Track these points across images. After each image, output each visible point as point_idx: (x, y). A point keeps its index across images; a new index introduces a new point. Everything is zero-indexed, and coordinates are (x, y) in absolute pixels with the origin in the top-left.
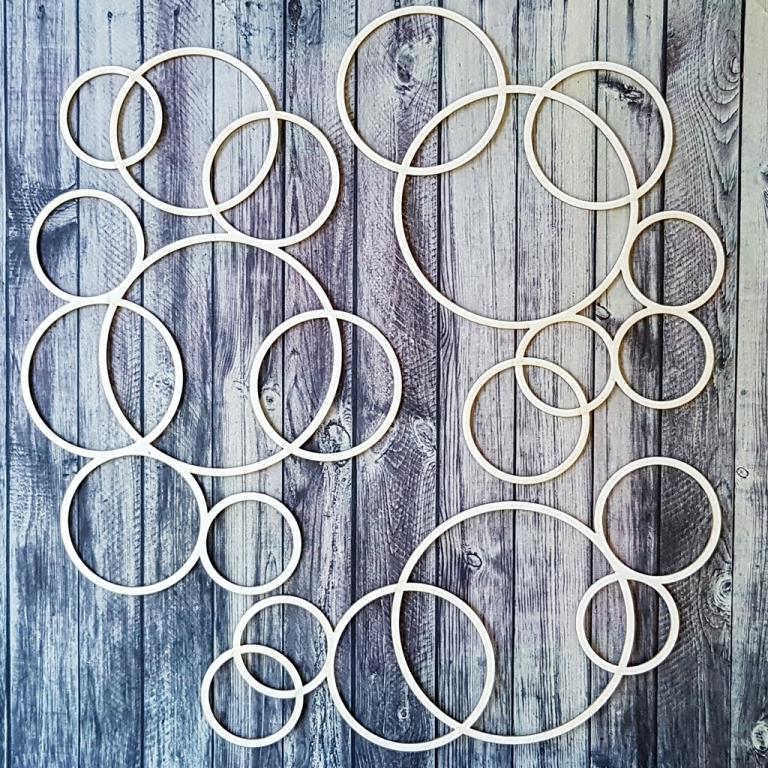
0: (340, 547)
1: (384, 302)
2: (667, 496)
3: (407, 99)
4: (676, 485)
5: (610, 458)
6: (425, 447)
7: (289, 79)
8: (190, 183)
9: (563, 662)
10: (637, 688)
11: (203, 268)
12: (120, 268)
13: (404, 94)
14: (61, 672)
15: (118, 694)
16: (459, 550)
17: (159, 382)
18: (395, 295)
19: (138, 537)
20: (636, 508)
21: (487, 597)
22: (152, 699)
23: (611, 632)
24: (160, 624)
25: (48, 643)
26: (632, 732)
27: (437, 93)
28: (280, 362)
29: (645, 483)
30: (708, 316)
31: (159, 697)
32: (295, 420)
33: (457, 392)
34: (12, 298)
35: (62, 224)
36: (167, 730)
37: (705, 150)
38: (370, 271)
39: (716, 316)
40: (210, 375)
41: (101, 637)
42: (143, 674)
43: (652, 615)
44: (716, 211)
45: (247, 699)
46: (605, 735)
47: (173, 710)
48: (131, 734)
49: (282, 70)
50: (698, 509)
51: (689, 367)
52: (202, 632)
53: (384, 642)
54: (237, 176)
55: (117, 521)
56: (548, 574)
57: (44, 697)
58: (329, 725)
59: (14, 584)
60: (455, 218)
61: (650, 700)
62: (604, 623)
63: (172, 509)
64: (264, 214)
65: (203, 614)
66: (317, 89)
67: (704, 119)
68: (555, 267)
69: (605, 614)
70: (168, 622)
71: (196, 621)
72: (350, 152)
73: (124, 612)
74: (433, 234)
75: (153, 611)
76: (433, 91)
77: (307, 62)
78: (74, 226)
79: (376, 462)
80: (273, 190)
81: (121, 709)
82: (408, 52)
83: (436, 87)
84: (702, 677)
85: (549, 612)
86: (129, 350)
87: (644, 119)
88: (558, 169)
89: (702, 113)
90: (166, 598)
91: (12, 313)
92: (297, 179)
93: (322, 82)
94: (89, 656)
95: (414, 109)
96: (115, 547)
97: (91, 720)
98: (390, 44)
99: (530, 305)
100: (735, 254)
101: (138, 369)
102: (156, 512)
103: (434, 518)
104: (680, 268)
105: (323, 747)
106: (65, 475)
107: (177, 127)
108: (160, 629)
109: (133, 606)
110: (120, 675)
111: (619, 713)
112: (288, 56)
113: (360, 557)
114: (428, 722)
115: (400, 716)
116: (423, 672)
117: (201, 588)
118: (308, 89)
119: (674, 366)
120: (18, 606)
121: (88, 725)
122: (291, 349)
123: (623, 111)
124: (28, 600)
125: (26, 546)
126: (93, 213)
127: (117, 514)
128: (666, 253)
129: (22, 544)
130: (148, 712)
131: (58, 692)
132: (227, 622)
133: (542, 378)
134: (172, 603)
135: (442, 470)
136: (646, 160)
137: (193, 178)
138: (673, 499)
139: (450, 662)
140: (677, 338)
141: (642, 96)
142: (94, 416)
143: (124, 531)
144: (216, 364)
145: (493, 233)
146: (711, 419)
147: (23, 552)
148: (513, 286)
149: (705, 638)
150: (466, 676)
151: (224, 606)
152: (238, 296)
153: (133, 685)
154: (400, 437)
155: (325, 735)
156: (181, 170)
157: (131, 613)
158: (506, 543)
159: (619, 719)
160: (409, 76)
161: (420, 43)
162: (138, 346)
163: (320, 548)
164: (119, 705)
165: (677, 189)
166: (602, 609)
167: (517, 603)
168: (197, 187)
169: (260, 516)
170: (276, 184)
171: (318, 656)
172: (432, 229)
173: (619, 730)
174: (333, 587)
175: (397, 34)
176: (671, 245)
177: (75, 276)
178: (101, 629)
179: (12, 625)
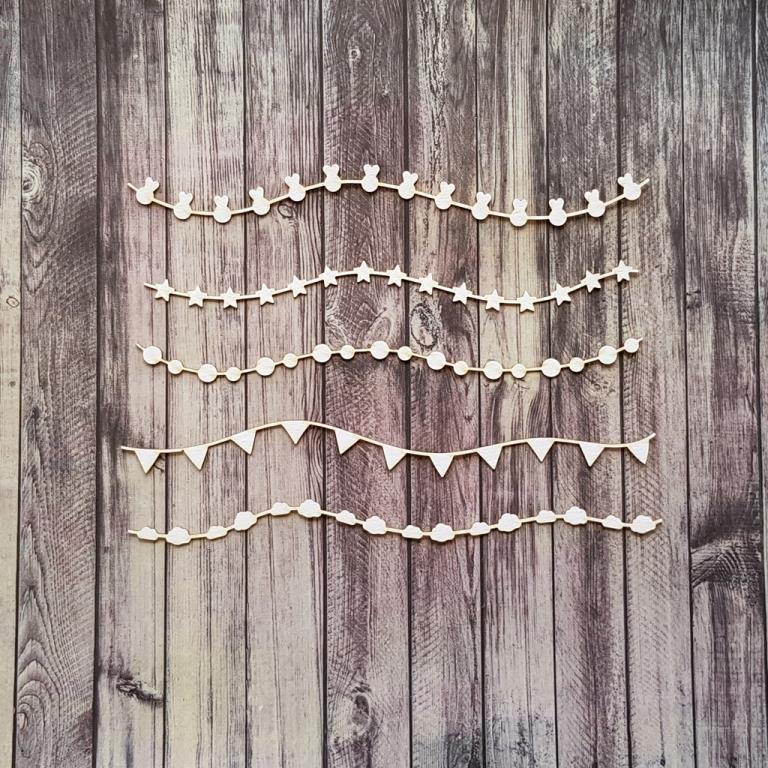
0: (420, 223)
1: (379, 470)
2: (90, 278)
3: (359, 678)
4: (81, 290)
5: (149, 316)
6: (336, 324)
7: (478, 698)
8: (577, 589)
9: (194, 109)
10: (117, 82)
11: (563, 502)
12: (647, 502)
13: (362, 683)
14: (701, 93)
15: (642, 71)
16: (301, 222)
17: (605, 387)
18: (368, 478)
19: (624, 231)
20: (122, 265)
21: (272, 173)
22: (609, 67)
23: (146, 138)
24: (601, 143)
25: (714, 122)
26: (122, 37)
27: (328, 686)
28: (483, 408)
29: (113, 290)
30: (50, 461)
31: (601, 69)
32: (467, 350)
33: (305, 379)
34: (756, 470)
35: (706, 546)
36: (593, 35)
37: (53, 632)
38: (394, 502)
39: (42, 462)
40: (553, 394)
41: (661, 129)
42: (619, 92)
43: (104, 157)
44: (42, 570)
45: (513, 68)
46: (149, 32)
47: (588, 56)
48: (630, 30)
49: (486, 707)
50: (58, 265)
51: (69, 410)
52: (558, 134)
53: (375, 128)
54: (530, 597)
55: (646, 246)
56: (211, 197)
57: (718, 66)
58: (430, 41)
59: (750, 181)
60: (309, 557)
61: (104, 69)
62: (152, 148)
63: (590, 258)
64: (502, 558)
65: (558, 154)
66: (450, 687)
67: (54, 665)
68: (207, 508)
69: (152, 157)
70: (592, 145)
71: (564, 147)
72: (416, 623)
73: (637, 155)
74: (331, 539)
75: (607, 155)
76: (332, 687)
77: (461, 716)
78: (694, 544)
79: (385, 309)
80: (493, 583)
81: (640, 56)
82: (358, 729)
83: (330, 692)
84: (51, 93)
85: (208, 160)
86: (635, 420)
87: (116, 663)
88: (204, 609)
89: (57, 670)
90: (595, 169)
91: (755, 456)
92: (468, 594)
93: (445, 694)
94: (672, 110)
95: (352, 668)
96: (647, 220)
97: (670, 44)
98: (377, 736)
99: (232, 469)
100: (22, 526)
101: (626, 400)
102: (606, 256)
103: (326, 253)
104: (79, 510)
105: (435, 19)
106: (698, 292)
107: (591, 646)
108: (600, 138)
109: (629, 161)
110: (642, 91)
111: (135, 56)
112: (480, 722)
113: (401, 214)
114: (329, 46)
115: (358, 52)
116: (335, 97)
117: (559, 180)
118: (459, 687)
119: (85, 410)
120: (745, 158)
121: (673, 39)
122: (473, 421)
123: (138, 671)
124: (735, 165)
125: (737, 220)
126: (674, 558)
127: (646, 254)
128: (94, 525)
129: (741, 223)
130: (612, 53)
131: (704, 72)
132: (533, 146)
133: (220, 396)
134: (589, 165)
135: (319, 302)
136: (114, 620)
137: (574, 594)
138: (83, 274)
139: (308, 107)
140: (82, 438)
141: (118, 687)
142: (670, 352)
143: (638, 236)
144: (547, 405)
145: (271, 541)
146: (46, 356)
147: (741, 213)
148: (249, 488)
149: (49, 133)
150: (291, 95)
151: (537, 162)
152: (526, 474)
153: (628, 81)
154: (361, 334)
155: (434, 32)
156: (586, 603)
157: (630, 153)
158: (253, 228)
159: (135, 50)
160: (357, 702)
161: (346, 737)
162: (626, 424)
163: (441, 221)
164: (642, 59)
165: (83, 590)
166: (156, 162)
167: (242, 168)
168: (570, 585)
169: (501, 254)
170: (490, 589)
171: (441, 112)
172: (332, 545)
173: (135, 39)
174: (427, 182)
175: (370, 746)
176: (89, 533)
177: (691, 494)
178: (661, 137)
179: (751, 140)
